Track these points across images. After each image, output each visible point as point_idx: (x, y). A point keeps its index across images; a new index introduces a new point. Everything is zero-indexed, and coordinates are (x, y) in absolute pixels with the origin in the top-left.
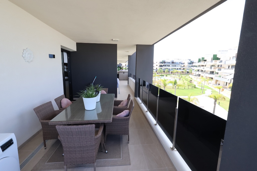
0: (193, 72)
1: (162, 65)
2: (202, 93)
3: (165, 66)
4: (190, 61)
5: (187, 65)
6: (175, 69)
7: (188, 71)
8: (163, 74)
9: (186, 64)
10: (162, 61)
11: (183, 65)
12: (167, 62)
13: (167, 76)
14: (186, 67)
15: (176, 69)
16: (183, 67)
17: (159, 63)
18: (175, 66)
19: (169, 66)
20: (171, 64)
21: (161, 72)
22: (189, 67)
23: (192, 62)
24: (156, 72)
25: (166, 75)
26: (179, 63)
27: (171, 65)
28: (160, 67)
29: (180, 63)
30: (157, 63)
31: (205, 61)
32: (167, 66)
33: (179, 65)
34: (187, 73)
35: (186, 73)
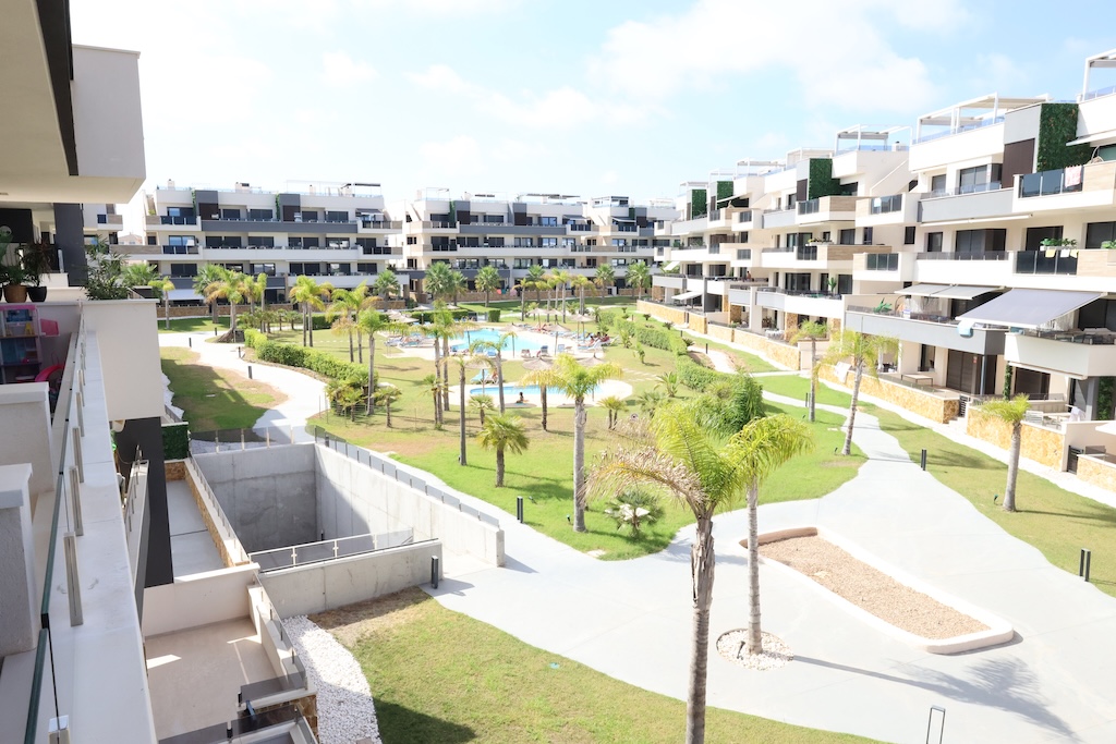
0: (658, 281)
1: (452, 233)
2: (848, 451)
3: (473, 243)
4: (624, 212)
5: (609, 234)
6: (540, 261)
7: (620, 273)
8: (463, 306)
9: (605, 231)
10: (446, 210)
11: (583, 236)
12: (481, 218)
13: (495, 318)
14: (603, 249)
15: (546, 263)
16: (588, 250)
17: (425, 225)
18: (535, 242)
19: (499, 243)
20: (508, 231)
21: (448, 291)
22: (621, 249)
23: (637, 214)
24: (412, 288)
25: (488, 310)
26: (560, 221)
27: (509, 239)
28: (436, 249)
29: (565, 221)
30: (409, 219)
31: (742, 203)
32: (481, 241)
33: (560, 237)
34: (614, 289)
35: (610, 292)
